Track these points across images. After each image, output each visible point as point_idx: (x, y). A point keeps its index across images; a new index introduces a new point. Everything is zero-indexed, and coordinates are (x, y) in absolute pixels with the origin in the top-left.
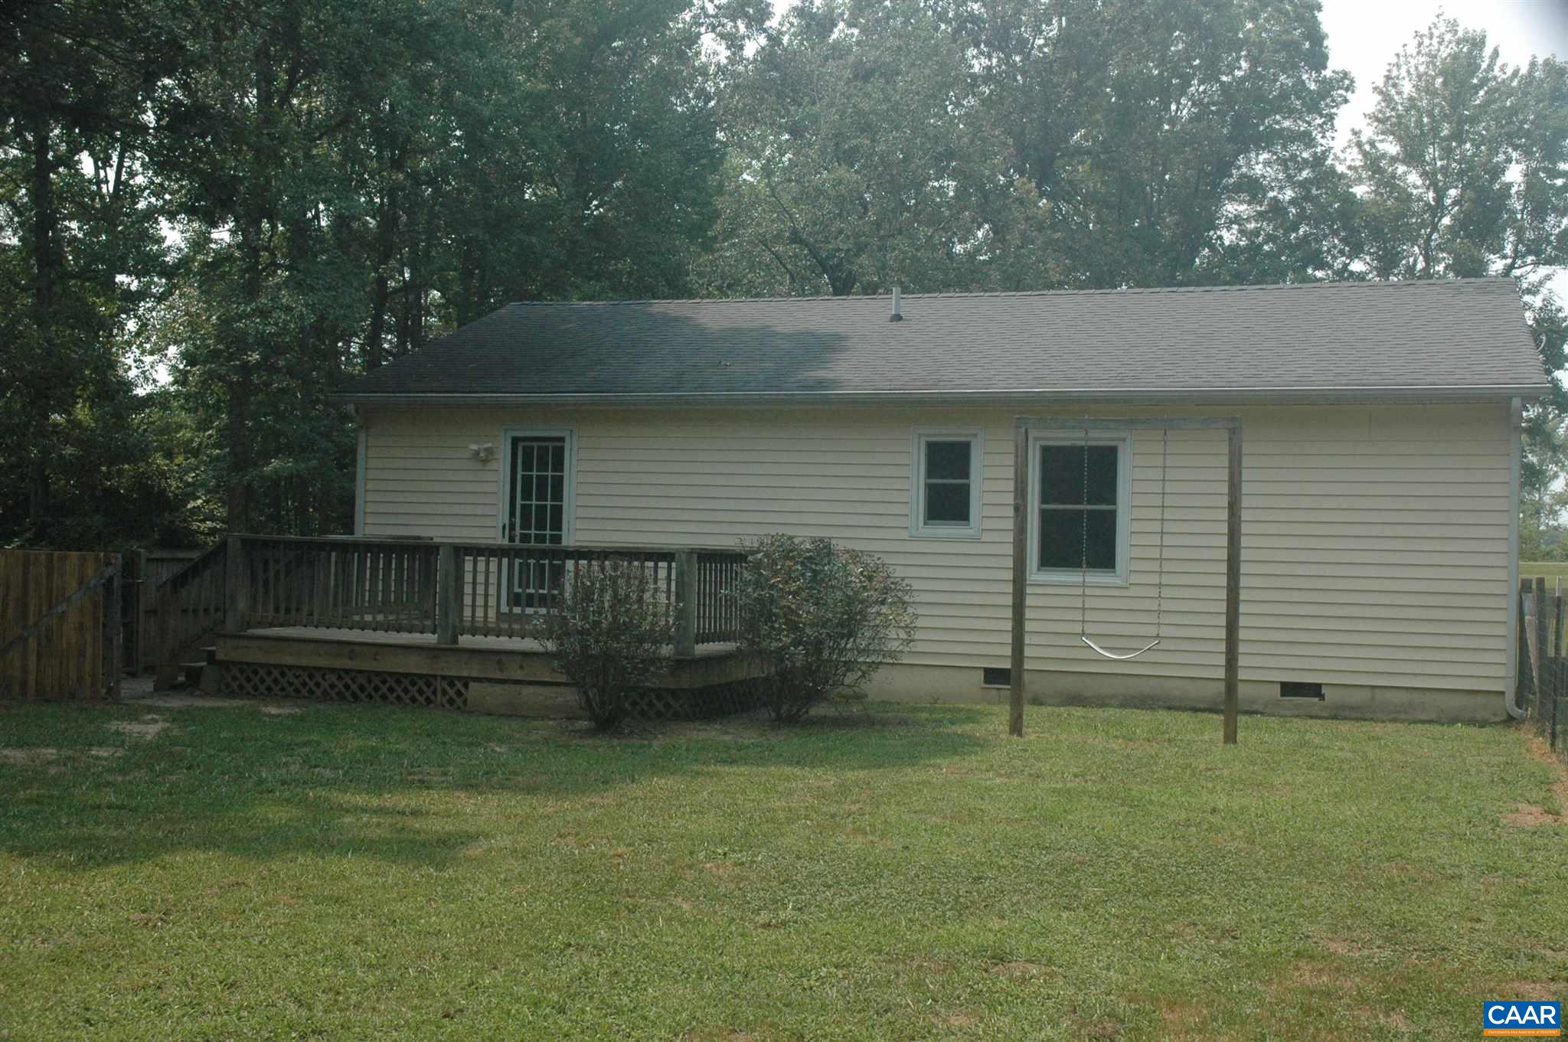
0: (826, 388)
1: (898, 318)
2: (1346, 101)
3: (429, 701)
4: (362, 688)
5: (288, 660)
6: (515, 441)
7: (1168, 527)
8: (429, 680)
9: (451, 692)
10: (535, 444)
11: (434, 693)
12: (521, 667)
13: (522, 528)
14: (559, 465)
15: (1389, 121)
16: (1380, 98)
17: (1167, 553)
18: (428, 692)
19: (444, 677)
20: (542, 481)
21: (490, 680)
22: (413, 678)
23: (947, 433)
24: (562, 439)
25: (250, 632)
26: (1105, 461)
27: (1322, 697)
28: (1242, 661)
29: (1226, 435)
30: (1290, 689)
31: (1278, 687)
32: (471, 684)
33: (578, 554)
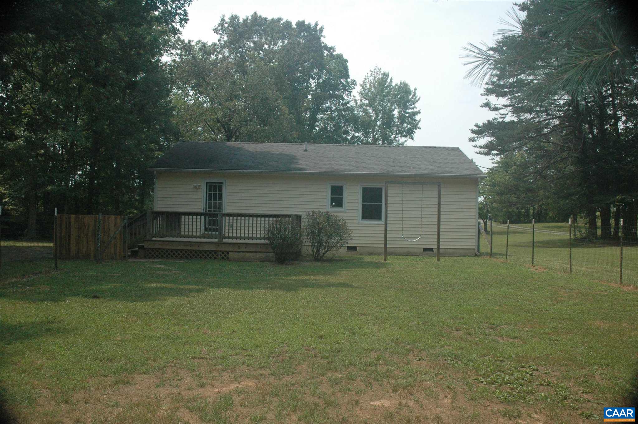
0: (303, 170)
1: (306, 150)
2: (354, 88)
3: (215, 258)
4: (194, 255)
5: (168, 247)
6: (207, 183)
7: (423, 209)
8: (215, 252)
9: (223, 255)
10: (213, 184)
11: (217, 255)
12: (246, 248)
13: (209, 208)
14: (220, 190)
15: (364, 95)
16: (361, 88)
17: (423, 216)
18: (215, 256)
19: (221, 251)
20: (215, 195)
21: (235, 252)
22: (210, 252)
23: (338, 184)
24: (222, 183)
25: (154, 239)
26: (379, 191)
27: (433, 251)
28: (441, 243)
29: (437, 186)
30: (425, 250)
31: (423, 249)
32: (230, 253)
33: (229, 215)
